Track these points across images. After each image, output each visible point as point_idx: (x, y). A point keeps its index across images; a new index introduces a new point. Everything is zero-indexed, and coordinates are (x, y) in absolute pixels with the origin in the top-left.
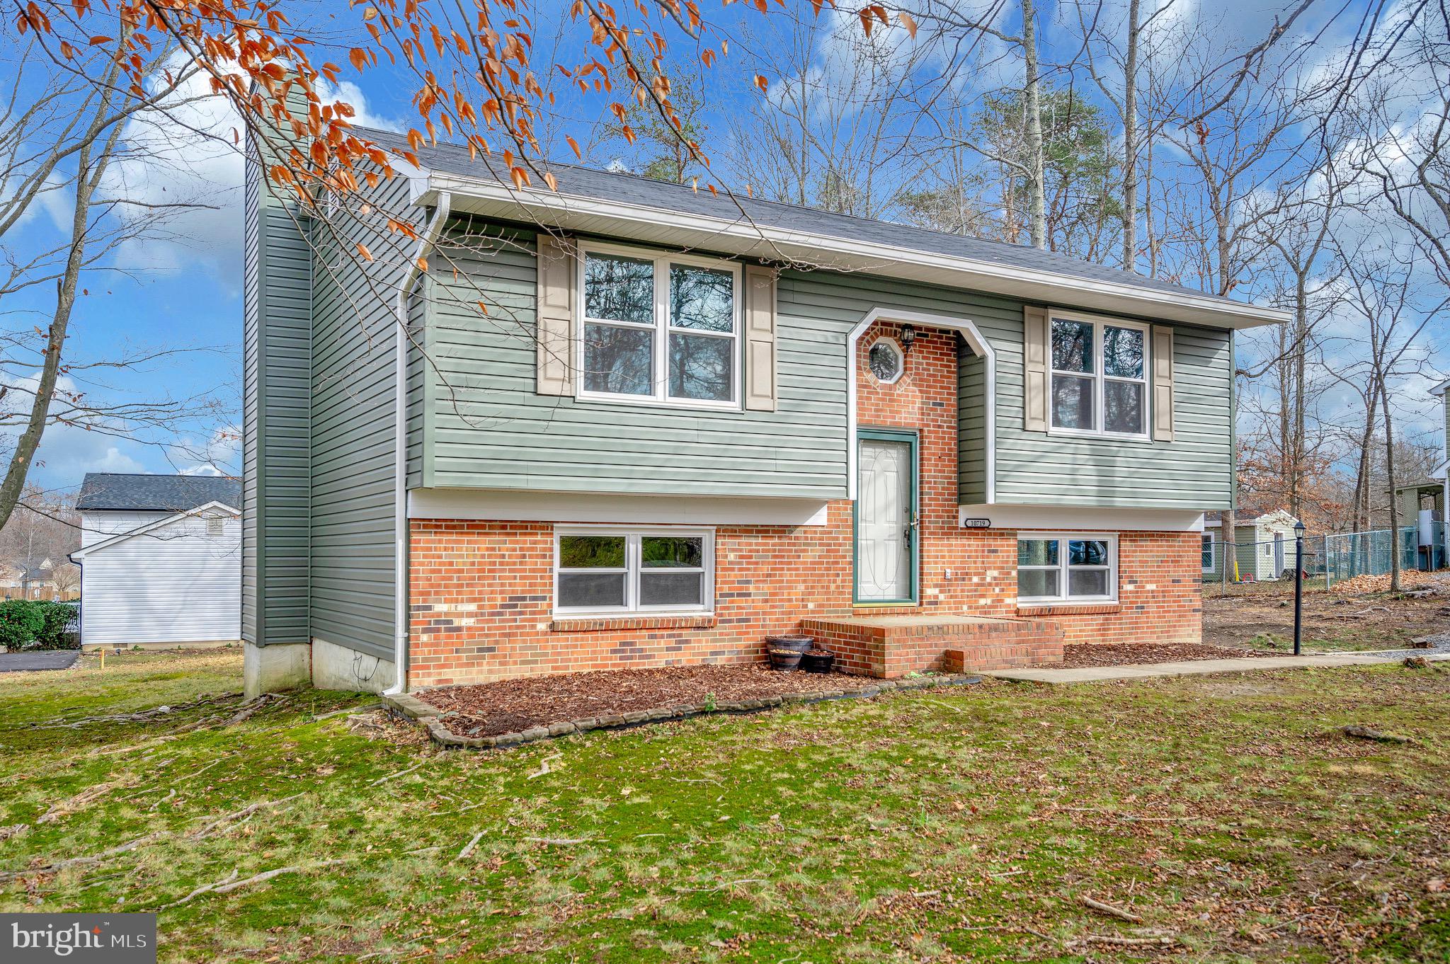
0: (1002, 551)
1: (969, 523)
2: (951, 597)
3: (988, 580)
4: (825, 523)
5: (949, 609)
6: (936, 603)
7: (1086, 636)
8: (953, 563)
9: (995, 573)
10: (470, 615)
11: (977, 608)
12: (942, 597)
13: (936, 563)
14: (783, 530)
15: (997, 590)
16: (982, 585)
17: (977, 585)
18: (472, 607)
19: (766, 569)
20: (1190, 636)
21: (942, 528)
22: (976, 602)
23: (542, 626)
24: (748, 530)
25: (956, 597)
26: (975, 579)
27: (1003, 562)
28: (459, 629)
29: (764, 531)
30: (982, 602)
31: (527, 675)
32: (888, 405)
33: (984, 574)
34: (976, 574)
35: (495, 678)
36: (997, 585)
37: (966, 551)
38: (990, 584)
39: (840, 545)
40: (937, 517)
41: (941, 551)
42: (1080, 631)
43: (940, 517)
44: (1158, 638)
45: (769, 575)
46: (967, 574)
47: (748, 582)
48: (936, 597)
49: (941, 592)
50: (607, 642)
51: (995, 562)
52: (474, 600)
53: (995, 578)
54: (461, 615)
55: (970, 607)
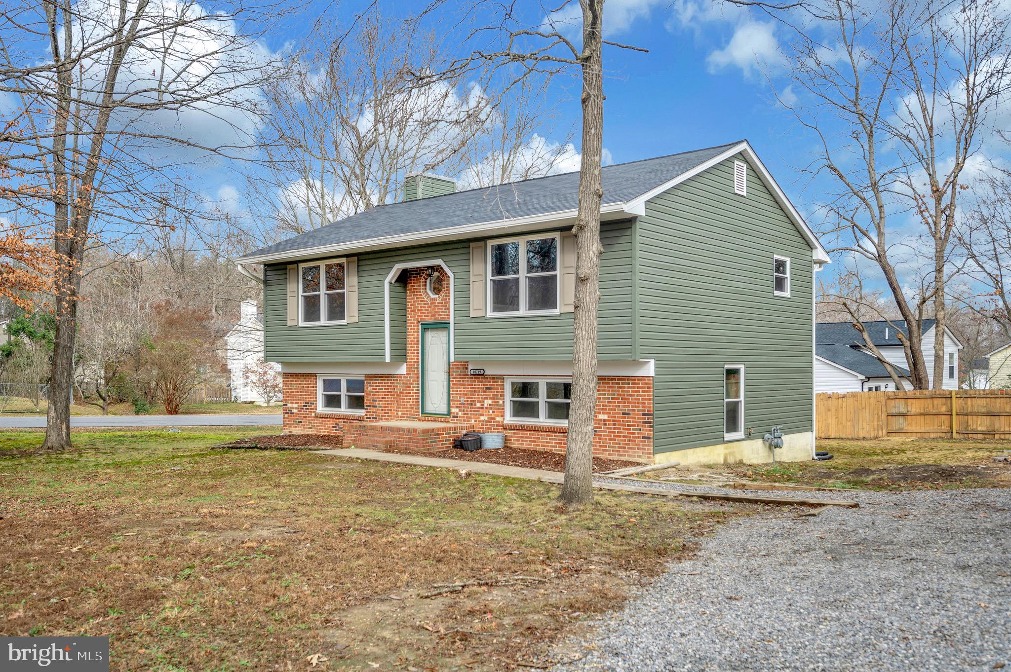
0: (494, 389)
1: (472, 372)
2: (465, 414)
3: (486, 405)
4: (405, 373)
5: (464, 421)
6: (457, 417)
7: (551, 446)
8: (466, 395)
9: (490, 402)
10: (296, 408)
11: (479, 421)
12: (460, 414)
13: (457, 394)
14: (388, 376)
15: (491, 411)
16: (482, 408)
17: (479, 408)
18: (296, 406)
19: (382, 395)
20: (640, 457)
21: (460, 375)
22: (479, 418)
23: (313, 415)
24: (376, 376)
25: (467, 414)
26: (478, 405)
27: (494, 395)
28: (293, 413)
29: (381, 376)
30: (482, 418)
31: (310, 433)
32: (433, 309)
33: (483, 402)
34: (478, 402)
35: (302, 433)
36: (491, 409)
37: (473, 388)
38: (486, 408)
39: (412, 384)
40: (457, 368)
41: (459, 388)
42: (547, 442)
43: (459, 368)
44: (609, 454)
45: (383, 398)
46: (473, 401)
47: (375, 401)
48: (457, 413)
49: (460, 411)
50: (330, 423)
51: (489, 395)
52: (296, 403)
53: (490, 405)
54: (293, 408)
55: (475, 421)
